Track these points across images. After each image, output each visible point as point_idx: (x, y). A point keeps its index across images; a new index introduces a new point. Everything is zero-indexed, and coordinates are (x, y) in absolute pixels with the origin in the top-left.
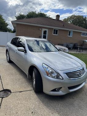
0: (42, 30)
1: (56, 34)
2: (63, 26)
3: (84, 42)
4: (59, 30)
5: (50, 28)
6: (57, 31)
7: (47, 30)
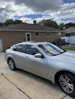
0: (25, 34)
1: (38, 36)
2: (42, 29)
3: (59, 39)
4: (39, 32)
5: (32, 32)
6: (38, 33)
7: (30, 33)
